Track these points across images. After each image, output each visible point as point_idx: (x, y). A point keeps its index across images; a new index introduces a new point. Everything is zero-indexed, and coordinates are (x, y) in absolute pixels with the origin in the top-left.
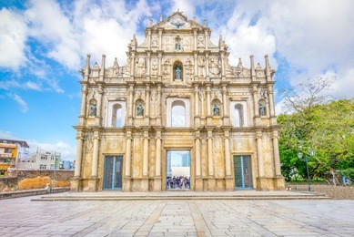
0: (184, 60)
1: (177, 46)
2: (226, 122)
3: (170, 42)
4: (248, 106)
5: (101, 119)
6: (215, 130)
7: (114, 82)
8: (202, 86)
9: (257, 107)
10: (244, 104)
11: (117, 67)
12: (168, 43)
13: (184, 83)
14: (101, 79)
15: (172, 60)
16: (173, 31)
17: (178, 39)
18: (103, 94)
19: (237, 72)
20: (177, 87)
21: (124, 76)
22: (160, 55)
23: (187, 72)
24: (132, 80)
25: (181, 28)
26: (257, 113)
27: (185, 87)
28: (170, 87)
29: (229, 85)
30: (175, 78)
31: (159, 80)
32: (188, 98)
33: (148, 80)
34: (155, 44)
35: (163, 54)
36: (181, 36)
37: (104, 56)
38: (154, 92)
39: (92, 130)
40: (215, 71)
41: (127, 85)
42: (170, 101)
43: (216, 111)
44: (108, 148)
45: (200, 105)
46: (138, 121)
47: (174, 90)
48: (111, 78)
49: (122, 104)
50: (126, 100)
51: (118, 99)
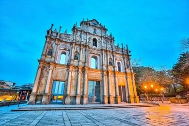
0: (97, 38)
1: (95, 32)
3: (91, 30)
4: (122, 63)
5: (55, 58)
7: (64, 40)
8: (106, 51)
11: (66, 34)
14: (58, 37)
15: (93, 38)
16: (93, 26)
17: (95, 29)
18: (57, 45)
19: (117, 49)
20: (95, 49)
21: (70, 39)
23: (99, 44)
24: (74, 41)
25: (96, 26)
26: (126, 67)
27: (98, 50)
28: (92, 48)
29: (115, 53)
31: (87, 44)
32: (99, 55)
33: (82, 43)
34: (85, 29)
35: (89, 34)
36: (96, 29)
37: (60, 27)
38: (84, 49)
40: (110, 46)
41: (71, 44)
42: (91, 55)
46: (75, 63)
47: (93, 50)
48: (63, 38)
49: (67, 52)
50: (69, 51)
51: (65, 49)
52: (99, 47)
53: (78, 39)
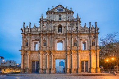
0: (62, 24)
1: (60, 19)
2: (79, 48)
3: (57, 17)
4: (88, 42)
5: (30, 47)
8: (70, 34)
9: (91, 43)
10: (86, 41)
11: (35, 27)
13: (62, 33)
14: (29, 32)
15: (58, 25)
16: (58, 13)
17: (60, 16)
18: (30, 38)
19: (84, 29)
20: (60, 35)
21: (38, 31)
22: (53, 22)
23: (64, 29)
24: (42, 32)
26: (91, 45)
27: (63, 35)
28: (57, 35)
29: (81, 34)
31: (52, 32)
32: (64, 39)
33: (48, 32)
34: (50, 18)
35: (54, 22)
36: (61, 14)
37: (30, 23)
38: (50, 37)
39: (26, 51)
40: (75, 28)
41: (40, 34)
42: (57, 41)
43: (75, 44)
44: (33, 58)
45: (69, 42)
47: (58, 36)
48: (33, 32)
49: (38, 42)
50: (39, 40)
51: (36, 40)
52: (64, 31)
53: (45, 29)
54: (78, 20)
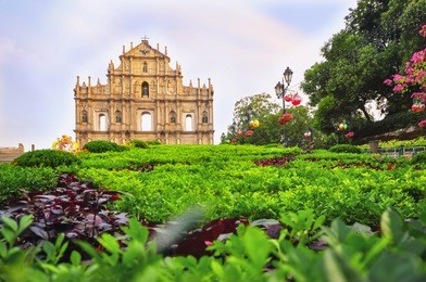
0: (149, 81)
1: (145, 70)
2: (178, 128)
3: (139, 66)
4: (195, 116)
5: (92, 125)
6: (170, 133)
7: (98, 98)
8: (162, 101)
9: (201, 117)
10: (192, 114)
11: (100, 86)
12: (137, 67)
13: (149, 99)
14: (89, 96)
15: (141, 81)
16: (141, 58)
17: (145, 63)
18: (91, 106)
19: (188, 90)
20: (145, 101)
21: (106, 93)
22: (131, 77)
23: (152, 90)
24: (112, 97)
25: (147, 55)
26: (200, 122)
27: (150, 102)
28: (140, 101)
29: (181, 101)
30: (143, 94)
31: (132, 97)
32: (153, 109)
33: (123, 97)
34: (127, 69)
35: (134, 76)
36: (147, 61)
37: (89, 78)
38: (128, 105)
39: (86, 133)
40: (172, 89)
41: (108, 101)
42: (140, 112)
43: (173, 120)
45: (161, 114)
46: (117, 127)
47: (142, 104)
48: (96, 95)
49: (106, 114)
50: (108, 111)
51: (102, 110)
52: (152, 95)
53: (117, 90)
54: (177, 75)
